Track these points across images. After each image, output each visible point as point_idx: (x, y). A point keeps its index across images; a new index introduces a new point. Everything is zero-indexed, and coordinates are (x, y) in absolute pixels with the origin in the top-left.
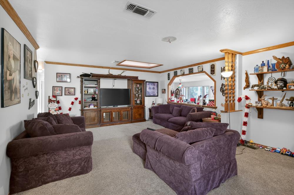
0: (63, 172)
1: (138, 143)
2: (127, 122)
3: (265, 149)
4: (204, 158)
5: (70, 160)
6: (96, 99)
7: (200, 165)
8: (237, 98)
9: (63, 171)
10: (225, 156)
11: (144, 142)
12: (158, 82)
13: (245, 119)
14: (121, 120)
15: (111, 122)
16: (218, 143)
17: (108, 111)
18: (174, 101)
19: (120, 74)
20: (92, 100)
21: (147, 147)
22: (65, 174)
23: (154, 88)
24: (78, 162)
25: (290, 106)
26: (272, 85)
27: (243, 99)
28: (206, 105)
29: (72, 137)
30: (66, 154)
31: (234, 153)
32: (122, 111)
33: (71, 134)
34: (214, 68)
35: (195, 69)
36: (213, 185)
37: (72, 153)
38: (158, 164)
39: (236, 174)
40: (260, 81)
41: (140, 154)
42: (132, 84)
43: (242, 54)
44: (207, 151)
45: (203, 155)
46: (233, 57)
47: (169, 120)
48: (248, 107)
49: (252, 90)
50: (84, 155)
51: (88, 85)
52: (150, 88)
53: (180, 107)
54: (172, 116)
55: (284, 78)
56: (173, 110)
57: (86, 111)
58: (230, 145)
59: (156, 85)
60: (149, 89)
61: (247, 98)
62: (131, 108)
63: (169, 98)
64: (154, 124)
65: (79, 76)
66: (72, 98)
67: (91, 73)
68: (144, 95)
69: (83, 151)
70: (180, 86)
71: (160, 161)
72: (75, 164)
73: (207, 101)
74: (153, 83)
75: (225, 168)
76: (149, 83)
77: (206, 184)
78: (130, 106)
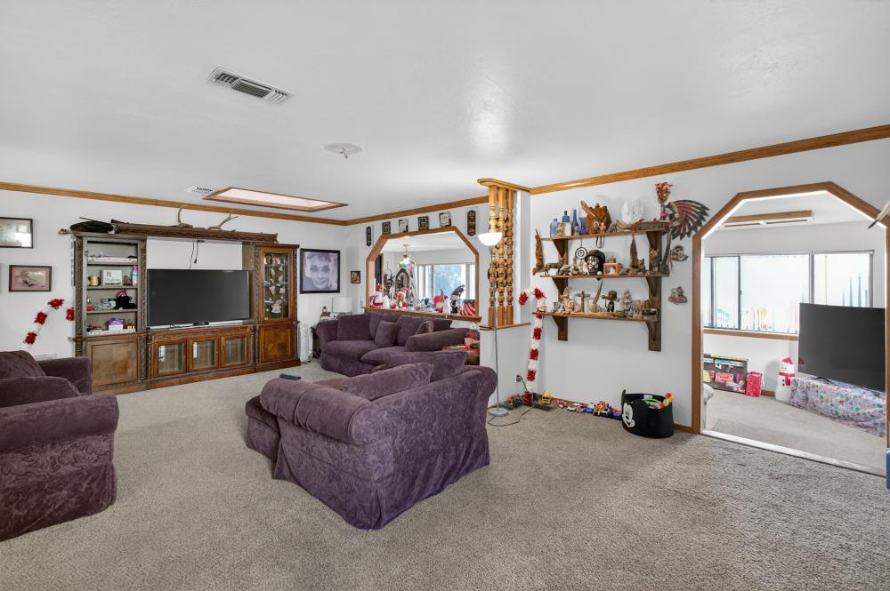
0: (16, 516)
1: (260, 418)
2: (241, 370)
3: (569, 408)
4: (402, 428)
5: (40, 480)
6: (133, 301)
7: (393, 443)
8: (517, 296)
9: (15, 512)
10: (458, 423)
11: (271, 411)
12: (338, 252)
13: (535, 344)
14: (221, 366)
15: (187, 372)
16: (439, 395)
17: (176, 338)
18: (381, 304)
19: (216, 225)
20: (117, 308)
21: (281, 424)
22: (22, 520)
23: (326, 269)
24: (68, 483)
25: (608, 311)
26: (581, 265)
27: (532, 297)
28: (458, 315)
29: (48, 411)
30: (26, 463)
31: (480, 417)
32: (223, 338)
33: (46, 404)
34: (474, 219)
35: (434, 220)
36: (425, 488)
37: (48, 458)
38: (307, 461)
39: (487, 463)
40: (562, 256)
41: (265, 447)
42: (257, 256)
43: (528, 191)
44: (408, 413)
45: (400, 423)
46: (507, 198)
47: (364, 357)
48: (540, 315)
49: (546, 276)
50: (88, 460)
51: (102, 258)
52: (314, 269)
53: (395, 321)
54: (375, 346)
55: (600, 250)
56: (376, 330)
57: (94, 343)
58: (469, 400)
59: (332, 259)
60: (312, 270)
61: (539, 294)
62: (255, 327)
63: (370, 295)
64: (324, 371)
65: (68, 228)
66: (40, 302)
67: (113, 221)
68: (295, 288)
69: (84, 451)
70: (406, 261)
71: (309, 453)
72: (61, 490)
73: (461, 305)
74: (324, 252)
75: (456, 450)
76: (313, 253)
77: (407, 486)
78: (250, 323)
